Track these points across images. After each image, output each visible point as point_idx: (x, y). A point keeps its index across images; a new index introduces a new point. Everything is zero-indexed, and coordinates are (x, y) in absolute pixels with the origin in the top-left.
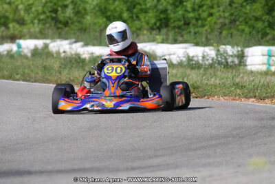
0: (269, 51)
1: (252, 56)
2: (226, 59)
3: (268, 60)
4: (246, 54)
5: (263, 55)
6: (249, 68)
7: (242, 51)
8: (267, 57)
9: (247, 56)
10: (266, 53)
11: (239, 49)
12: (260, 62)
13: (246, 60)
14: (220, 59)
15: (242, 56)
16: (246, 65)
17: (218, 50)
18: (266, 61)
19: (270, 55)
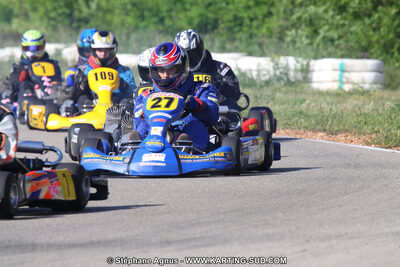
0: (341, 64)
1: (320, 70)
2: (286, 74)
3: (341, 76)
4: (311, 68)
5: (334, 70)
6: (315, 86)
8: (339, 72)
9: (313, 71)
10: (337, 67)
11: (305, 62)
13: (311, 76)
15: (306, 70)
16: (311, 82)
17: (277, 64)
18: (337, 78)
19: (343, 71)
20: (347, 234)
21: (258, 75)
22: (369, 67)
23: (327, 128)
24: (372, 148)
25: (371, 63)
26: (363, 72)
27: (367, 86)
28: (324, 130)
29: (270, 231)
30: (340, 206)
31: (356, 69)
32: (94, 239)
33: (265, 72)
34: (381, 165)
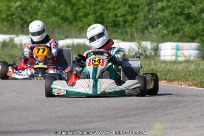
0: (177, 46)
1: (165, 49)
2: (145, 52)
3: (176, 53)
4: (160, 48)
5: (173, 49)
6: (162, 58)
7: (157, 46)
8: (175, 50)
9: (161, 50)
10: (174, 47)
11: (156, 44)
12: (170, 54)
13: (160, 53)
14: (141, 51)
15: (156, 50)
16: (159, 56)
17: (140, 45)
18: (174, 53)
19: (178, 49)
20: (176, 127)
21: (129, 52)
22: (193, 48)
23: (168, 78)
24: (193, 87)
25: (194, 45)
26: (190, 50)
27: (192, 58)
28: (166, 79)
29: (132, 126)
30: (172, 114)
31: (185, 48)
32: (32, 129)
33: (132, 50)
34: (197, 96)
